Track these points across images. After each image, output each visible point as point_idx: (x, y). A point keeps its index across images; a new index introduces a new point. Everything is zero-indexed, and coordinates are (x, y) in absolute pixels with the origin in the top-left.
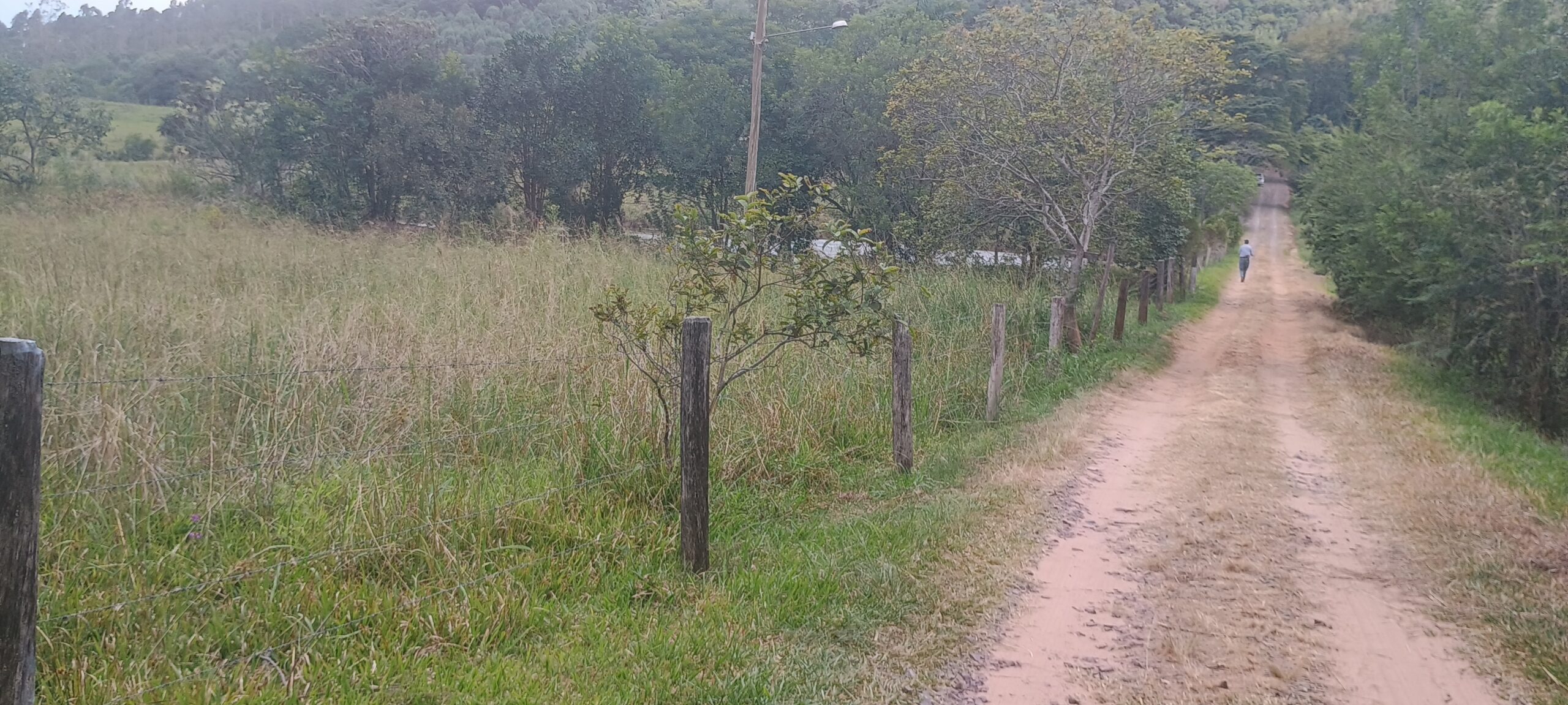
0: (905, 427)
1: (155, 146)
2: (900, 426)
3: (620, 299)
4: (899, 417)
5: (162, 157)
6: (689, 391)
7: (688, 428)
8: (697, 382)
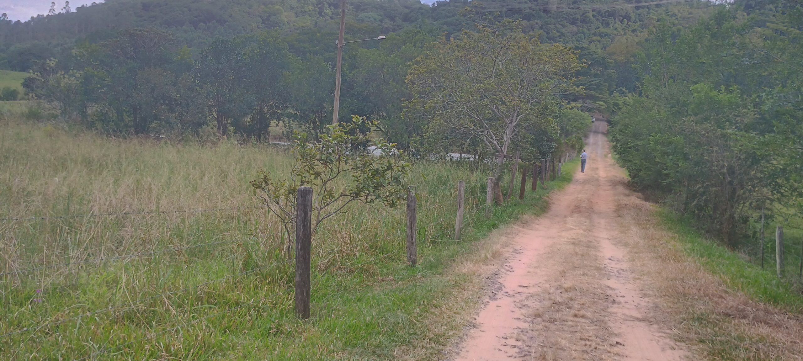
0: (413, 243)
1: (18, 93)
2: (410, 243)
3: (265, 177)
4: (410, 238)
5: (22, 99)
6: (300, 225)
7: (300, 244)
8: (304, 220)
